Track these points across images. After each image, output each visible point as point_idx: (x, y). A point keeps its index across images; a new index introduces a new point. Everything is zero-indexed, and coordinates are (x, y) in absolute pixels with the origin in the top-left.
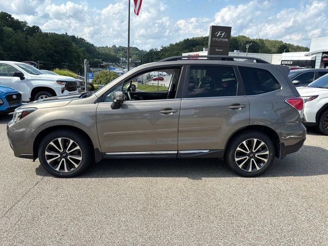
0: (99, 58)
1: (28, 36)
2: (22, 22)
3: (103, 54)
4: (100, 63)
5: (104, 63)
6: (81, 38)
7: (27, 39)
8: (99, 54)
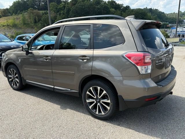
0: (166, 22)
1: (122, 12)
2: (121, 4)
3: (170, 19)
4: (166, 25)
5: (170, 25)
6: (156, 9)
7: (122, 14)
8: (167, 18)
